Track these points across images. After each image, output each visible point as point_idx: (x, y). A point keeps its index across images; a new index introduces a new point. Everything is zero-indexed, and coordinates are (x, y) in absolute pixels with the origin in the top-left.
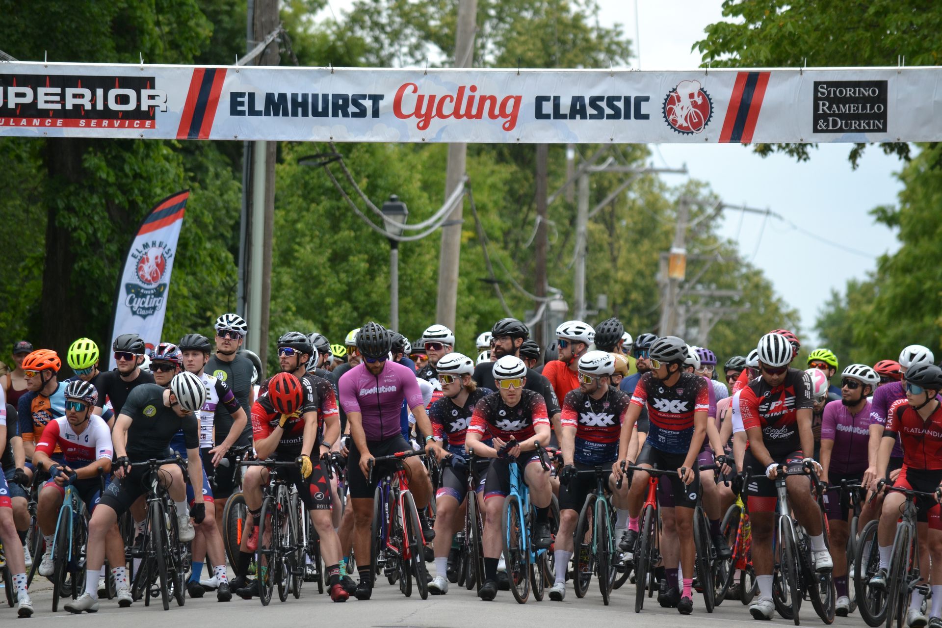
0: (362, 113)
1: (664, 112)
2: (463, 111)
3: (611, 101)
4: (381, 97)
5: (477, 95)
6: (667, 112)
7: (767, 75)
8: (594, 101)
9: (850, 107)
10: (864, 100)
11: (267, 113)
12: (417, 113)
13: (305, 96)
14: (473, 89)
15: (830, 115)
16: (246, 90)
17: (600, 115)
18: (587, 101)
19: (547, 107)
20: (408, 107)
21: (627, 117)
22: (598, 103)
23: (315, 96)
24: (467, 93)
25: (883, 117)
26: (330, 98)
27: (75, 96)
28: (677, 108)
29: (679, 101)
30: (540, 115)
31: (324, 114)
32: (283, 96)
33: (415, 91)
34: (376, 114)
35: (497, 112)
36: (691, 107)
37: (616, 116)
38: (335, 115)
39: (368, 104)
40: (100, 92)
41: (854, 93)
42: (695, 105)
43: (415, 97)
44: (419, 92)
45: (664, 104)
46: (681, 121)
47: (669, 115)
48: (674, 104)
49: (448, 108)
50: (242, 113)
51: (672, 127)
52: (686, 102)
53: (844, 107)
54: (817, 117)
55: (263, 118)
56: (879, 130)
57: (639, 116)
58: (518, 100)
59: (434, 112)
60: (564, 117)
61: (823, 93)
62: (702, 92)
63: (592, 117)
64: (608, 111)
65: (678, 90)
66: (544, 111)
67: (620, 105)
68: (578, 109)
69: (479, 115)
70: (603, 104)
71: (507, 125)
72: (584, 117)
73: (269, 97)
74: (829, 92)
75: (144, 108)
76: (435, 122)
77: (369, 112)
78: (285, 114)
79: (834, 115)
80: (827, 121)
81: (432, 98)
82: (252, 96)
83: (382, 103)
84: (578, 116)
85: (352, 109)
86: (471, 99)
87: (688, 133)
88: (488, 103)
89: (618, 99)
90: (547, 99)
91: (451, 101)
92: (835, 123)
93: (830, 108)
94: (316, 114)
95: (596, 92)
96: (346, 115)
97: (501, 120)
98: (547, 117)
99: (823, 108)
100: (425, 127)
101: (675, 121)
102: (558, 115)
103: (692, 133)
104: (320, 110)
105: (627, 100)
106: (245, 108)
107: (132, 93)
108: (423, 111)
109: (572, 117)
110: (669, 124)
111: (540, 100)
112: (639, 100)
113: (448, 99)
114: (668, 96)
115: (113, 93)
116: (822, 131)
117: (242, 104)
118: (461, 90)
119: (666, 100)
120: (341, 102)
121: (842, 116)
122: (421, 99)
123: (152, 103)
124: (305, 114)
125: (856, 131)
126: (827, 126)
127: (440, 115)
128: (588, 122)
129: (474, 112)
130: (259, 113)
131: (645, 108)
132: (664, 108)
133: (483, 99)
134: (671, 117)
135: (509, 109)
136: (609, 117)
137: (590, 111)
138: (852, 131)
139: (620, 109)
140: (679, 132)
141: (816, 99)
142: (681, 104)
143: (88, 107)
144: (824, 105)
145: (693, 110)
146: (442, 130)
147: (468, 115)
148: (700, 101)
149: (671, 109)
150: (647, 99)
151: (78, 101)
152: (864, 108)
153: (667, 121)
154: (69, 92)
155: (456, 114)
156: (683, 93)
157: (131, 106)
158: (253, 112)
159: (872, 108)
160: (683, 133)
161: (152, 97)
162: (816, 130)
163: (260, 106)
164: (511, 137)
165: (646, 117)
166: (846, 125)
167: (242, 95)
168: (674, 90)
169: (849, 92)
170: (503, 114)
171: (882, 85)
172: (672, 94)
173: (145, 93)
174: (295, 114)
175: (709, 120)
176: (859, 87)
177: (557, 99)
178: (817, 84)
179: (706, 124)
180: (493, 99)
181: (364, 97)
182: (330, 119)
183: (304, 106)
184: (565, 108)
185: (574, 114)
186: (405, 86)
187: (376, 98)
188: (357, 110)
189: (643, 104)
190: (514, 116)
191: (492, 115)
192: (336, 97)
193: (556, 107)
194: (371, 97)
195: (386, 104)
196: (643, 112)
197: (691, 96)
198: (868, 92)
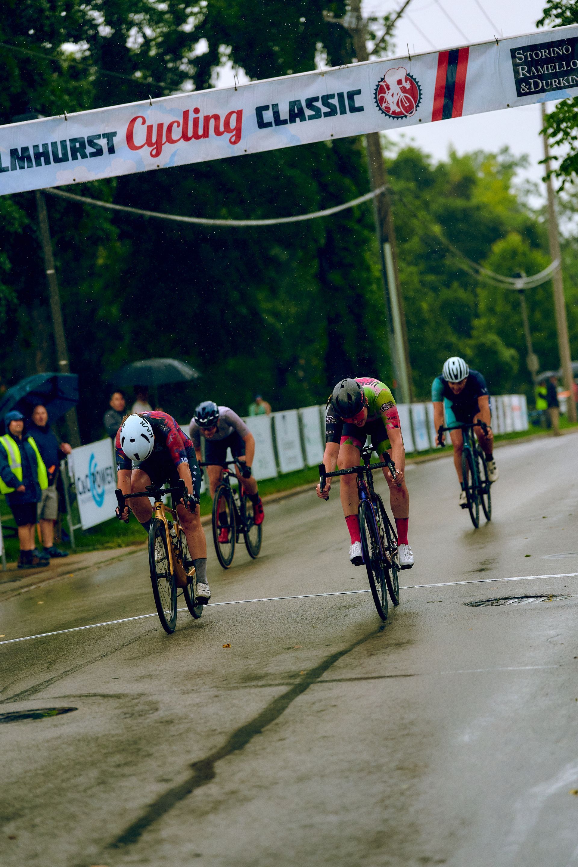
0: (99, 152)
1: (376, 102)
2: (190, 133)
3: (326, 99)
4: (114, 134)
5: (201, 116)
6: (380, 101)
7: (466, 51)
8: (310, 102)
9: (547, 68)
10: (560, 58)
11: (14, 168)
12: (149, 142)
13: (45, 146)
14: (197, 111)
15: (530, 78)
17: (318, 115)
18: (304, 104)
19: (268, 116)
20: (140, 138)
21: (343, 112)
22: (314, 104)
23: (54, 144)
24: (192, 116)
26: (68, 143)
28: (388, 96)
29: (388, 88)
30: (262, 125)
31: (65, 159)
32: (25, 150)
33: (144, 122)
34: (111, 150)
35: (222, 129)
36: (400, 93)
37: (332, 113)
38: (74, 158)
41: (549, 53)
42: (404, 90)
43: (145, 126)
44: (148, 123)
45: (375, 94)
46: (394, 107)
47: (381, 104)
48: (385, 93)
49: (177, 133)
51: (386, 115)
52: (395, 89)
53: (542, 68)
54: (518, 82)
55: (10, 173)
57: (354, 109)
58: (239, 114)
59: (164, 139)
60: (285, 122)
61: (520, 59)
62: (409, 78)
63: (311, 118)
64: (324, 110)
65: (386, 79)
66: (266, 121)
67: (335, 101)
68: (297, 113)
69: (206, 134)
70: (319, 104)
71: (233, 139)
72: (303, 119)
73: (14, 152)
74: (526, 57)
76: (167, 148)
77: (105, 150)
78: (30, 165)
79: (534, 77)
80: (529, 84)
81: (160, 126)
83: (115, 139)
84: (298, 120)
85: (89, 150)
86: (196, 121)
87: (402, 118)
88: (212, 122)
89: (332, 96)
90: (266, 108)
91: (178, 126)
92: (536, 85)
93: (529, 71)
94: (57, 160)
95: (311, 94)
96: (84, 156)
97: (227, 136)
98: (269, 125)
99: (523, 72)
100: (158, 154)
101: (388, 108)
102: (279, 122)
103: (406, 116)
104: (60, 156)
105: (341, 96)
108: (154, 140)
110: (383, 112)
111: (260, 111)
112: (351, 95)
113: (175, 125)
114: (377, 86)
116: (526, 94)
118: (186, 114)
119: (376, 90)
120: (78, 145)
121: (541, 77)
122: (150, 128)
124: (47, 162)
125: (558, 88)
126: (530, 88)
127: (170, 141)
128: (308, 123)
129: (201, 132)
130: (6, 169)
131: (358, 101)
132: (375, 98)
133: (207, 119)
134: (384, 105)
135: (233, 124)
136: (327, 115)
137: (308, 112)
138: (553, 90)
139: (335, 106)
140: (394, 118)
141: (515, 65)
142: (391, 92)
144: (523, 69)
145: (403, 95)
146: (174, 155)
147: (196, 136)
148: (408, 86)
149: (382, 98)
150: (359, 92)
152: (561, 66)
153: (380, 109)
155: (185, 137)
156: (391, 80)
159: (568, 65)
160: (398, 118)
163: (6, 162)
164: (238, 150)
165: (361, 109)
166: (547, 85)
168: (383, 80)
169: (544, 54)
170: (228, 129)
171: (573, 42)
172: (381, 83)
174: (39, 164)
175: (419, 102)
176: (553, 47)
177: (275, 106)
178: (514, 51)
179: (418, 106)
180: (217, 117)
181: (99, 136)
182: (71, 162)
183: (45, 154)
184: (284, 114)
185: (292, 120)
186: (134, 120)
187: (109, 136)
188: (94, 150)
189: (356, 97)
190: (238, 129)
191: (218, 133)
192: (73, 141)
193: (276, 114)
194: (105, 135)
195: (119, 140)
196: (357, 105)
197: (399, 82)
198: (562, 51)
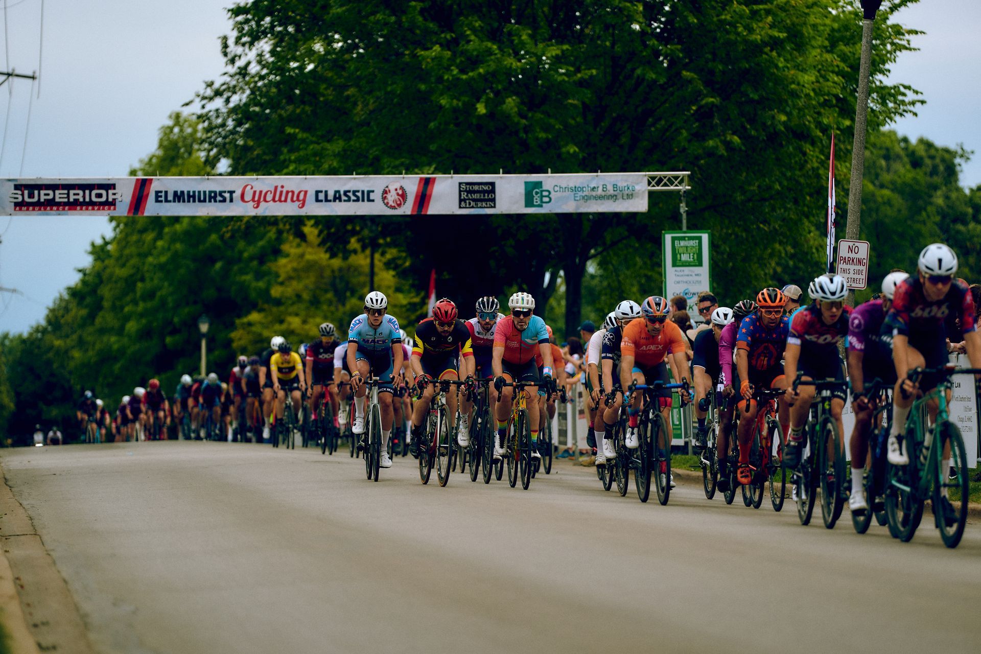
0: (224, 200)
2: (277, 198)
3: (354, 192)
4: (234, 192)
5: (285, 190)
6: (384, 198)
7: (434, 179)
8: (346, 193)
9: (477, 195)
10: (484, 192)
11: (174, 201)
12: (253, 200)
13: (194, 192)
14: (282, 187)
15: (467, 200)
16: (163, 189)
17: (349, 200)
18: (342, 193)
19: (321, 196)
20: (248, 197)
21: (363, 200)
22: (348, 194)
23: (199, 192)
24: (279, 189)
25: (493, 200)
26: (207, 193)
27: (74, 194)
28: (389, 196)
29: (390, 192)
30: (317, 200)
31: (204, 201)
32: (182, 192)
33: (252, 188)
34: (231, 200)
35: (295, 199)
36: (396, 195)
37: (358, 200)
38: (210, 201)
39: (227, 195)
40: (87, 192)
41: (479, 188)
42: (398, 194)
43: (252, 192)
44: (254, 189)
45: (382, 194)
46: (391, 203)
48: (387, 194)
49: (269, 197)
50: (161, 201)
51: (387, 206)
52: (393, 193)
53: (474, 195)
54: (461, 201)
55: (172, 204)
56: (492, 207)
57: (369, 200)
58: (306, 192)
59: (262, 199)
60: (330, 201)
61: (463, 188)
62: (402, 188)
63: (345, 201)
64: (353, 198)
65: (389, 187)
66: (320, 198)
67: (359, 194)
68: (337, 197)
69: (286, 201)
70: (350, 194)
71: (300, 206)
72: (340, 201)
73: (175, 193)
74: (466, 188)
75: (110, 200)
76: (263, 204)
77: (228, 199)
78: (184, 201)
79: (469, 199)
80: (465, 202)
81: (261, 192)
82: (166, 192)
83: (234, 195)
84: (337, 201)
85: (219, 198)
86: (281, 192)
87: (395, 209)
88: (290, 194)
89: (358, 191)
90: (321, 192)
91: (271, 193)
92: (470, 204)
93: (467, 196)
94: (200, 201)
95: (347, 188)
96: (215, 201)
97: (297, 203)
98: (321, 201)
99: (464, 195)
100: (257, 207)
101: (388, 203)
102: (327, 200)
103: (397, 209)
104: (202, 199)
105: (363, 192)
106: (163, 199)
107: (104, 192)
108: (256, 198)
109: (335, 201)
111: (317, 192)
112: (369, 192)
113: (269, 193)
114: (384, 190)
115: (94, 192)
116: (463, 208)
117: (161, 197)
118: (276, 188)
119: (383, 192)
120: (213, 195)
121: (474, 200)
122: (255, 192)
123: (114, 197)
124: (194, 201)
125: (480, 207)
126: (466, 205)
127: (265, 200)
128: (343, 203)
129: (283, 199)
130: (170, 201)
131: (372, 196)
132: (382, 196)
133: (287, 192)
134: (386, 201)
135: (301, 197)
136: (354, 201)
137: (344, 198)
139: (359, 197)
140: (390, 209)
141: (460, 191)
142: (391, 194)
143: (81, 200)
145: (397, 197)
146: (266, 208)
147: (280, 200)
148: (400, 192)
149: (386, 197)
150: (373, 191)
151: (76, 197)
152: (484, 196)
153: (384, 203)
154: (72, 192)
155: (274, 200)
156: (392, 188)
157: (104, 199)
158: (167, 201)
159: (488, 196)
160: (392, 209)
161: (114, 194)
162: (460, 207)
163: (170, 197)
164: (303, 212)
165: (373, 201)
166: (476, 205)
167: (161, 192)
168: (387, 187)
169: (476, 188)
170: (298, 199)
171: (493, 184)
172: (386, 189)
173: (111, 192)
174: (189, 201)
175: (406, 202)
176: (481, 185)
177: (326, 192)
178: (460, 184)
179: (404, 204)
180: (293, 192)
181: (225, 192)
182: (207, 203)
183: (194, 197)
184: (331, 197)
185: (335, 199)
186: (246, 186)
187: (231, 193)
188: (221, 199)
189: (371, 194)
190: (304, 201)
191: (292, 201)
192: (210, 192)
193: (326, 195)
194: (229, 192)
195: (237, 195)
196: (371, 198)
197: (396, 190)
198: (486, 188)
